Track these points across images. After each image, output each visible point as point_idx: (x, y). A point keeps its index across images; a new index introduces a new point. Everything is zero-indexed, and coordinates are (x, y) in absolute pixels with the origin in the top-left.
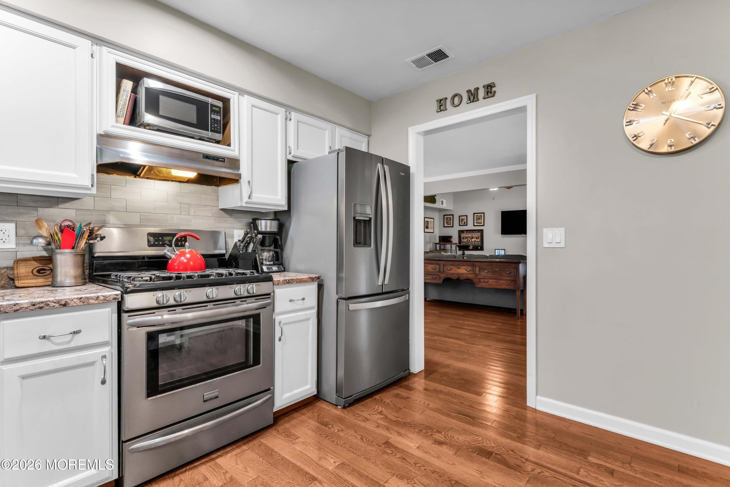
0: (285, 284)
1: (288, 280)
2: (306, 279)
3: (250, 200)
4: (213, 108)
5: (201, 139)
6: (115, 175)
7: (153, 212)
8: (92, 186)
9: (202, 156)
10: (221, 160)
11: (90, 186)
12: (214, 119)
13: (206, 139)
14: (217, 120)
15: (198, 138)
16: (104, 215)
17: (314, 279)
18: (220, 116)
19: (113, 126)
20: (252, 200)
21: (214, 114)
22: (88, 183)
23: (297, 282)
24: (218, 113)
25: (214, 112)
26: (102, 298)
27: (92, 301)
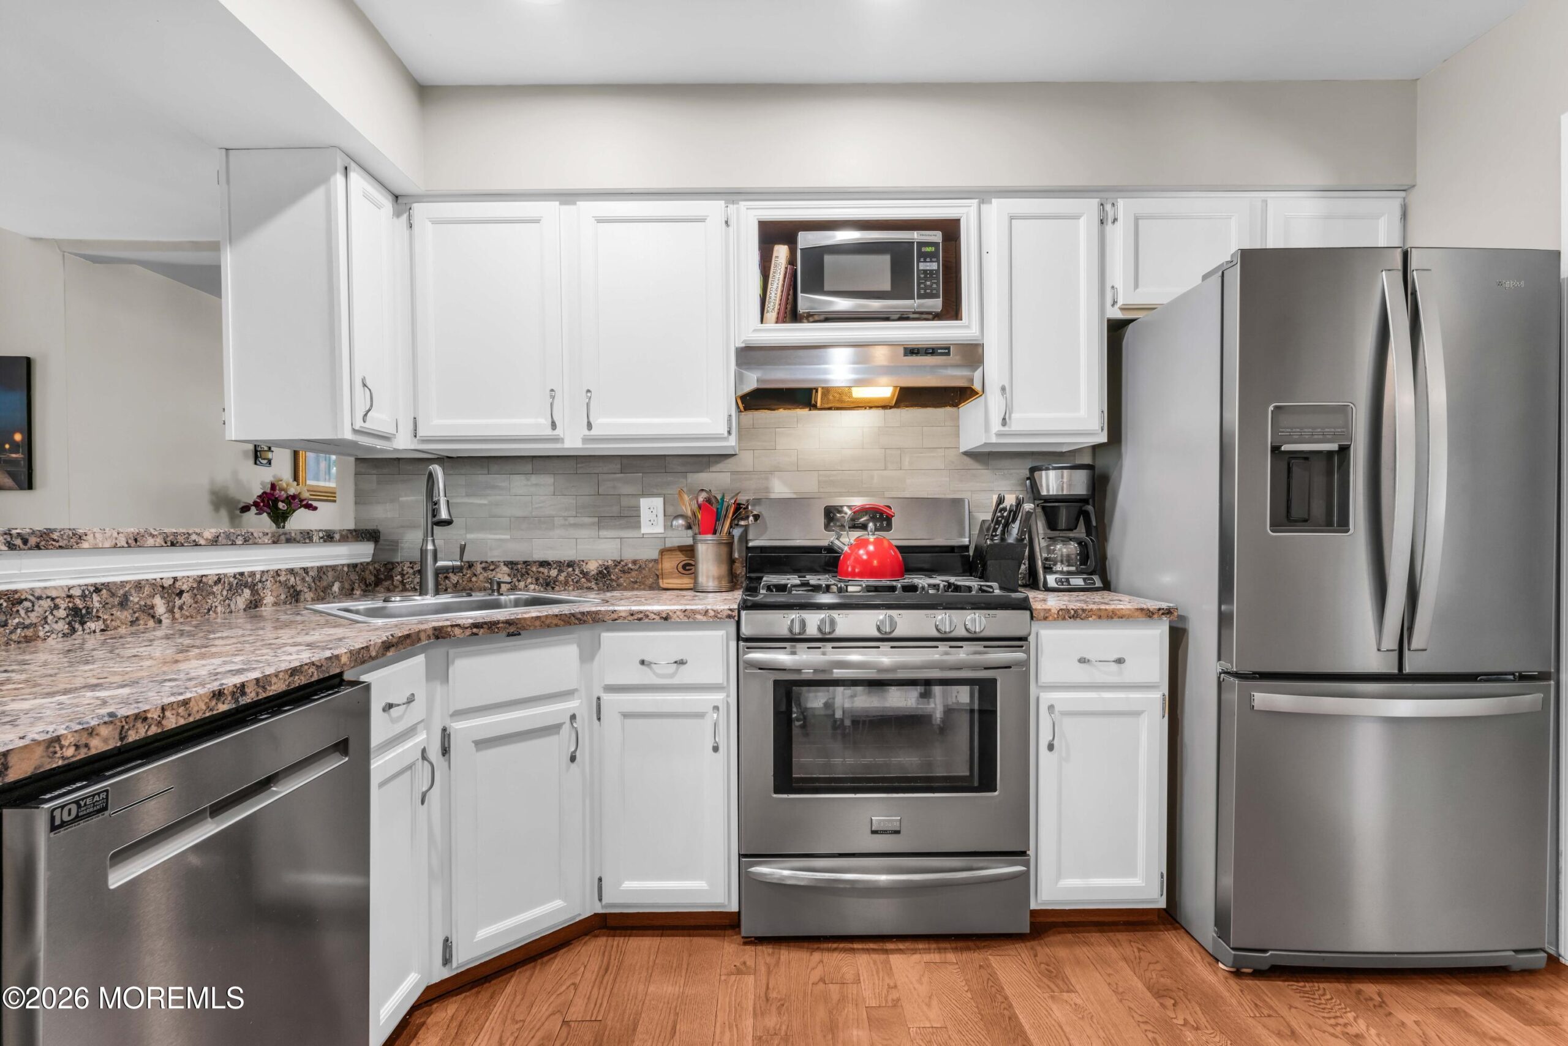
0: (1064, 619)
1: (1072, 612)
3: (1006, 428)
4: (923, 249)
5: (903, 317)
6: (781, 410)
7: (839, 468)
8: (729, 433)
9: (902, 351)
10: (943, 351)
11: (726, 434)
12: (925, 271)
13: (912, 316)
14: (931, 271)
15: (897, 316)
16: (767, 479)
18: (938, 261)
19: (755, 330)
20: (1010, 427)
21: (925, 261)
22: (723, 430)
23: (1100, 617)
24: (932, 256)
25: (924, 256)
26: (712, 613)
27: (699, 617)
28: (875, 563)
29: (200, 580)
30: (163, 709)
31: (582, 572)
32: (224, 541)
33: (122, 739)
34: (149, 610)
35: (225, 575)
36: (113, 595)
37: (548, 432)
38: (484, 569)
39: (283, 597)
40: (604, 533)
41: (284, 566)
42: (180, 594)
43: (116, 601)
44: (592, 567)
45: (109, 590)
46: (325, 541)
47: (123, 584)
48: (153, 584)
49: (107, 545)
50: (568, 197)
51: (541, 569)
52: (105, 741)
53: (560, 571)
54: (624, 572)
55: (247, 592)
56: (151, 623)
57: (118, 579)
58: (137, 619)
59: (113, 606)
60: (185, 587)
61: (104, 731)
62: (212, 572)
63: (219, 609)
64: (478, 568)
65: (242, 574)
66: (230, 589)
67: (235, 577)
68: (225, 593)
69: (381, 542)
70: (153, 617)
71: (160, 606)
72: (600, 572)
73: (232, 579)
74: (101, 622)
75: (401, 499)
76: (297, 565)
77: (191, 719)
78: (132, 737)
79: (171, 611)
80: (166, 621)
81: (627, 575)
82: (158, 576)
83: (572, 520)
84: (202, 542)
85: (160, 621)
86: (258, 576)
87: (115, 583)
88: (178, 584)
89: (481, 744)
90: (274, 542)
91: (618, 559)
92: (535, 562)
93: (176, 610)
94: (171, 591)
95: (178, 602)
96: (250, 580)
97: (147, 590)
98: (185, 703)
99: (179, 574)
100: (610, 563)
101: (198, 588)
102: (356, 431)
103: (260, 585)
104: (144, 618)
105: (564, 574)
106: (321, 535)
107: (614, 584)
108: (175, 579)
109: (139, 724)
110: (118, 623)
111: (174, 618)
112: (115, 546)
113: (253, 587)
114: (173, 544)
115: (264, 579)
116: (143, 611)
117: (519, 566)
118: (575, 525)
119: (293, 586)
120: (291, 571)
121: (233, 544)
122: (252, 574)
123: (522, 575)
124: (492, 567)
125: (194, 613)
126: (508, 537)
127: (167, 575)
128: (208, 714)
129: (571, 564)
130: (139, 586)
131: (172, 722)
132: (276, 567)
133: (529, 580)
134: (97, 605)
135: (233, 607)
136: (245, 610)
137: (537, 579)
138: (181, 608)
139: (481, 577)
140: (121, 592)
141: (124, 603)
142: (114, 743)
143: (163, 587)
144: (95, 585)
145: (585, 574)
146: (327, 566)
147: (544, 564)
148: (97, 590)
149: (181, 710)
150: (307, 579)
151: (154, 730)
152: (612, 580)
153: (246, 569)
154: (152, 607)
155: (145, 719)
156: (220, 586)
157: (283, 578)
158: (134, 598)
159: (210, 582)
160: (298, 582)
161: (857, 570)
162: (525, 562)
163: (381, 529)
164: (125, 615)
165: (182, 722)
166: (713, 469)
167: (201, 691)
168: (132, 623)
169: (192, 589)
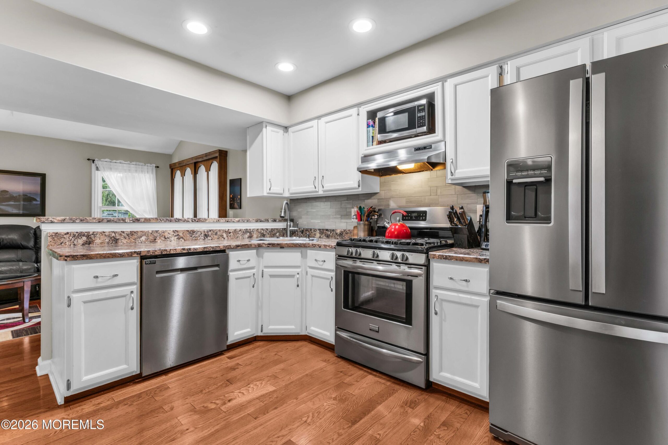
0: (441, 259)
1: (445, 256)
2: (470, 259)
3: (453, 177)
4: (420, 108)
5: (416, 136)
6: (393, 175)
7: (413, 196)
8: (359, 186)
9: (413, 150)
11: (357, 187)
12: (420, 117)
13: (419, 135)
14: (422, 116)
15: (413, 136)
16: (389, 201)
17: (482, 261)
18: (425, 112)
19: (365, 150)
20: (455, 176)
21: (420, 113)
22: (356, 186)
23: (457, 260)
24: (423, 110)
25: (419, 111)
26: (330, 246)
27: (327, 247)
28: (396, 233)
29: (235, 230)
30: (170, 250)
31: (336, 233)
32: (241, 221)
33: (161, 253)
34: (222, 236)
35: (242, 229)
36: (214, 232)
37: (314, 190)
38: (314, 231)
39: (259, 235)
40: (343, 221)
41: (260, 228)
42: (230, 233)
43: (214, 233)
44: (338, 232)
45: (213, 231)
46: (273, 222)
47: (216, 230)
48: (223, 230)
49: (212, 221)
50: (319, 117)
51: (326, 232)
52: (158, 253)
53: (331, 233)
54: (346, 233)
55: (248, 234)
56: (222, 239)
57: (215, 229)
58: (219, 238)
59: (214, 234)
60: (231, 231)
61: (158, 251)
62: (238, 228)
63: (240, 237)
64: (313, 230)
65: (247, 229)
66: (243, 233)
67: (245, 230)
68: (242, 233)
69: (294, 222)
70: (223, 237)
71: (225, 235)
72: (340, 233)
73: (244, 230)
74: (211, 238)
75: (298, 210)
76: (264, 228)
77: (177, 253)
78: (164, 253)
79: (228, 237)
80: (226, 238)
81: (347, 235)
82: (224, 229)
83: (334, 216)
84: (235, 221)
85: (225, 239)
86: (252, 230)
87: (214, 230)
88: (229, 231)
89: (271, 276)
90: (256, 222)
91: (345, 229)
92: (325, 229)
93: (229, 236)
94: (228, 232)
95: (229, 235)
96: (249, 231)
97: (222, 232)
98: (175, 249)
99: (230, 229)
100: (343, 230)
101: (235, 232)
102: (268, 193)
103: (252, 232)
104: (221, 237)
105: (332, 233)
106: (272, 220)
107: (344, 237)
108: (229, 230)
109: (165, 251)
110: (215, 238)
111: (228, 238)
112: (214, 222)
113: (250, 233)
114: (227, 222)
115: (253, 231)
116: (221, 236)
117: (321, 230)
118: (335, 218)
119: (262, 233)
120: (262, 229)
121: (244, 222)
122: (250, 229)
123: (322, 233)
124: (315, 231)
125: (233, 237)
126: (320, 221)
127: (227, 229)
128: (181, 252)
129: (333, 230)
130: (220, 230)
131: (172, 252)
132: (257, 228)
133: (324, 235)
134: (210, 234)
135: (244, 237)
136: (248, 238)
137: (325, 235)
138: (230, 236)
139: (313, 233)
140: (216, 232)
141: (216, 234)
142: (160, 254)
143: (225, 231)
144: (210, 230)
145: (336, 234)
146: (274, 229)
147: (327, 230)
148: (210, 231)
149: (174, 250)
150: (267, 231)
151: (168, 253)
152: (343, 236)
153: (248, 228)
154: (223, 235)
155: (167, 251)
156: (240, 232)
157: (259, 231)
158: (218, 233)
159: (238, 231)
160: (264, 232)
161: (389, 235)
162: (323, 229)
163: (294, 219)
164: (216, 237)
165: (174, 253)
166: (372, 198)
167: (179, 248)
168: (218, 238)
169: (233, 232)
